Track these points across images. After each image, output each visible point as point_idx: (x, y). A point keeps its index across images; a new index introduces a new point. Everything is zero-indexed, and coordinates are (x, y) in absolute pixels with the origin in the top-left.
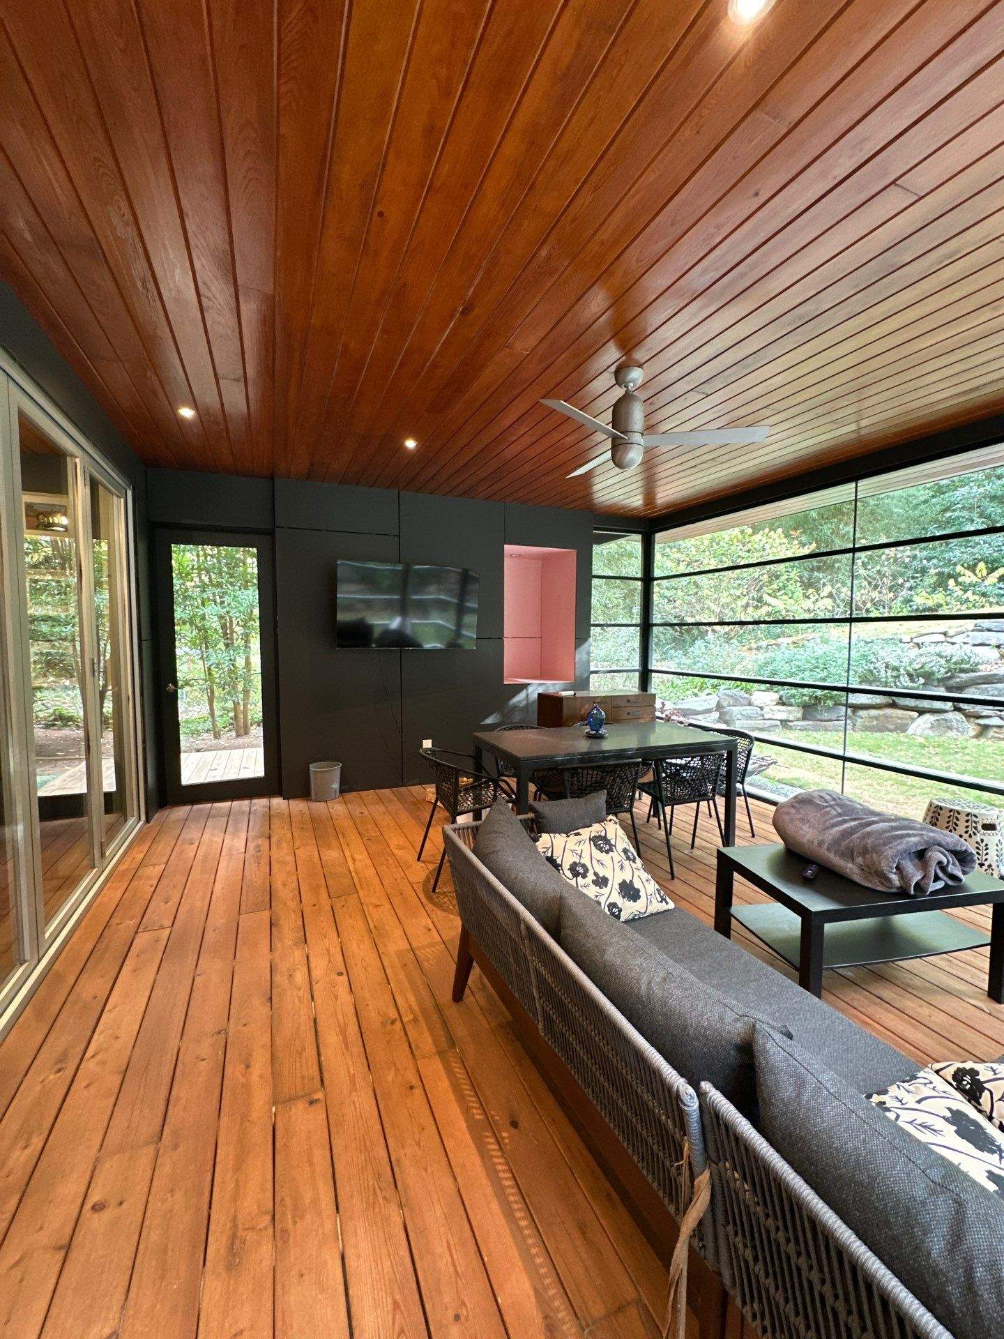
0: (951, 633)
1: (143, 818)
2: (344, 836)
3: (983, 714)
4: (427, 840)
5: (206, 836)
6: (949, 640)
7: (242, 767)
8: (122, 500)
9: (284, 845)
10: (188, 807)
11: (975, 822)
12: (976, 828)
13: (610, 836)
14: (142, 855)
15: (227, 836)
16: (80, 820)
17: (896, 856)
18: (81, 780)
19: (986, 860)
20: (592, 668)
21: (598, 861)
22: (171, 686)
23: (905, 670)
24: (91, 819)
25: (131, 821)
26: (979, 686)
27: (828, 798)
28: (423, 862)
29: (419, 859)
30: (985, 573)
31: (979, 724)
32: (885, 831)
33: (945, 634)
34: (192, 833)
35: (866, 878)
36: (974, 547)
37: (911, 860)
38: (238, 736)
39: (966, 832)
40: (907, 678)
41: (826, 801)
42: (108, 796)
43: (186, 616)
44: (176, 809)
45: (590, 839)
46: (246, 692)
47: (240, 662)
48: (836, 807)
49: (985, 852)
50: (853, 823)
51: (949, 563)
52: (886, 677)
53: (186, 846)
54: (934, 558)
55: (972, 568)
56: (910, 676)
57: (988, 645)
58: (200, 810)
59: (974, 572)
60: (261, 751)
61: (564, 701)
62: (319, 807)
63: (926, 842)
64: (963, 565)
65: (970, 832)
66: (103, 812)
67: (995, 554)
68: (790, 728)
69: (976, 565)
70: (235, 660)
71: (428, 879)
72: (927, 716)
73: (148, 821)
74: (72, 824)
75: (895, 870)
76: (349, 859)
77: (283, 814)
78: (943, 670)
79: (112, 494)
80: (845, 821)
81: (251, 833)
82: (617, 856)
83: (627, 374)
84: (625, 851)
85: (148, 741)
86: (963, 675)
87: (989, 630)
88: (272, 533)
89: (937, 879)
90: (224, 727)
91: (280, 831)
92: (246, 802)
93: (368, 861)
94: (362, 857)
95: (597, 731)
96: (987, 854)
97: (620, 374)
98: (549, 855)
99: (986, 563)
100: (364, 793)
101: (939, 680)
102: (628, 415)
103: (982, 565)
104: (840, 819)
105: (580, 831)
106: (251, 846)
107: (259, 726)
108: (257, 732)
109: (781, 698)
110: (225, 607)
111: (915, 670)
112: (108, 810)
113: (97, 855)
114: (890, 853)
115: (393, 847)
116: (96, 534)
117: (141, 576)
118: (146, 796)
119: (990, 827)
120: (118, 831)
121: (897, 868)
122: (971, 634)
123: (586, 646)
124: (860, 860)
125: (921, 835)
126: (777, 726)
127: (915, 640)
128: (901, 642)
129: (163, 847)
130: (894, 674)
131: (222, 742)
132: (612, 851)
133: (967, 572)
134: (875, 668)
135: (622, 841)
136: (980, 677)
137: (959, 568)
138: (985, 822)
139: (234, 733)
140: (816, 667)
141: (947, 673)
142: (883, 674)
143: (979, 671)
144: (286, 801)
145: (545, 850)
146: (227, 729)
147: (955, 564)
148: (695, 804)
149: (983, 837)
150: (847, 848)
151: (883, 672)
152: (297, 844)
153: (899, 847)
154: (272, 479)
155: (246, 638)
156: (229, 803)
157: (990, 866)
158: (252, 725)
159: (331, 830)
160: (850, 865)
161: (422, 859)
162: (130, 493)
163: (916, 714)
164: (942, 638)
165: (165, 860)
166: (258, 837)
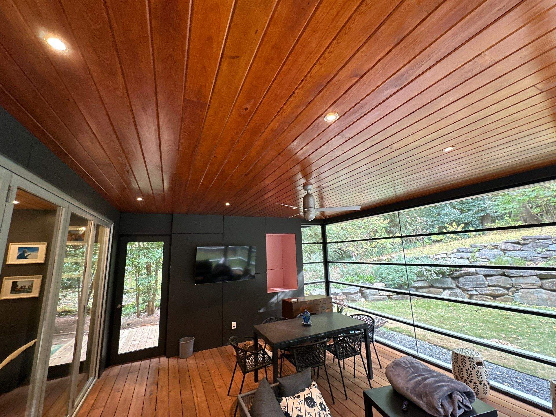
0: (449, 253)
1: (97, 376)
2: (193, 381)
3: (469, 289)
4: (233, 381)
5: (127, 386)
6: (448, 256)
7: (149, 337)
8: (109, 229)
9: (164, 389)
10: (119, 367)
11: (473, 362)
12: (474, 365)
13: (314, 397)
14: (93, 401)
15: (137, 386)
16: (66, 378)
17: (440, 399)
18: (71, 350)
19: (482, 381)
20: (305, 282)
21: (308, 413)
22: (119, 305)
23: (433, 271)
24: (72, 377)
25: (91, 379)
26: (464, 277)
27: (407, 362)
28: (231, 396)
29: (228, 395)
30: (456, 226)
31: (469, 294)
32: (433, 384)
33: (446, 254)
34: (119, 385)
35: (429, 409)
36: (450, 216)
37: (447, 400)
38: (149, 315)
39: (471, 367)
40: (435, 275)
41: (406, 365)
42: (82, 363)
43: (130, 263)
44: (114, 368)
45: (304, 400)
46: (154, 295)
47: (153, 282)
48: (411, 368)
49: (481, 377)
50: (419, 378)
51: (442, 222)
52: (427, 274)
53: (116, 393)
54: (436, 220)
55: (451, 224)
56: (436, 273)
57: (464, 258)
58: (126, 367)
59: (452, 226)
60: (158, 326)
61: (293, 305)
62: (182, 361)
63: (451, 390)
64: (447, 223)
65: (472, 367)
66: (78, 372)
67: (459, 219)
68: (392, 299)
69: (452, 223)
70: (150, 282)
71: (232, 408)
72: (447, 291)
73: (99, 378)
74: (61, 381)
75: (440, 406)
76: (195, 397)
77: (165, 368)
78: (449, 271)
79: (105, 227)
80: (416, 377)
81: (148, 382)
82: (317, 408)
83: (307, 188)
84: (321, 404)
85: (105, 335)
86: (457, 272)
87: (463, 252)
88: (170, 235)
89: (459, 408)
90: (142, 311)
91: (163, 380)
92: (148, 361)
93: (204, 398)
94: (201, 394)
95: (307, 322)
96: (482, 378)
97: (305, 186)
98: (286, 411)
99: (455, 222)
100: (204, 351)
101: (448, 275)
102: (308, 202)
103: (454, 224)
104: (413, 375)
105: (300, 394)
106: (148, 390)
107: (159, 309)
108: (157, 312)
109: (386, 285)
110: (148, 258)
111: (438, 271)
112: (81, 371)
113: (70, 405)
114: (437, 397)
115: (216, 387)
116: (96, 241)
117: (112, 259)
118: (100, 363)
119: (480, 364)
120: (84, 385)
121: (441, 405)
122: (456, 254)
123: (301, 273)
124: (425, 399)
125: (448, 385)
126: (386, 298)
127: (435, 257)
128: (430, 258)
129: (104, 395)
130: (430, 273)
131: (141, 319)
132: (315, 406)
133: (450, 227)
134: (422, 271)
135: (319, 398)
136: (464, 273)
137: (446, 225)
138: (477, 361)
139: (147, 313)
140: (398, 271)
141: (450, 272)
142: (425, 274)
143: (463, 270)
144: (167, 359)
145: (284, 407)
146: (144, 311)
147: (444, 223)
148: (353, 358)
149: (478, 369)
150: (419, 392)
151: (425, 272)
152: (171, 388)
153: (440, 394)
154: (172, 214)
155: (156, 271)
156: (140, 362)
157: (484, 384)
158: (155, 309)
159: (187, 377)
160: (421, 402)
161: (230, 394)
162: (112, 226)
163: (442, 290)
164: (445, 256)
165: (104, 404)
166: (152, 384)
